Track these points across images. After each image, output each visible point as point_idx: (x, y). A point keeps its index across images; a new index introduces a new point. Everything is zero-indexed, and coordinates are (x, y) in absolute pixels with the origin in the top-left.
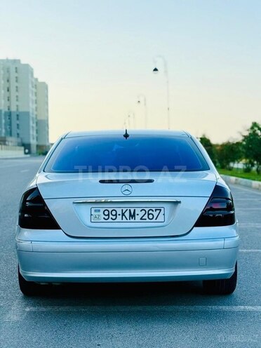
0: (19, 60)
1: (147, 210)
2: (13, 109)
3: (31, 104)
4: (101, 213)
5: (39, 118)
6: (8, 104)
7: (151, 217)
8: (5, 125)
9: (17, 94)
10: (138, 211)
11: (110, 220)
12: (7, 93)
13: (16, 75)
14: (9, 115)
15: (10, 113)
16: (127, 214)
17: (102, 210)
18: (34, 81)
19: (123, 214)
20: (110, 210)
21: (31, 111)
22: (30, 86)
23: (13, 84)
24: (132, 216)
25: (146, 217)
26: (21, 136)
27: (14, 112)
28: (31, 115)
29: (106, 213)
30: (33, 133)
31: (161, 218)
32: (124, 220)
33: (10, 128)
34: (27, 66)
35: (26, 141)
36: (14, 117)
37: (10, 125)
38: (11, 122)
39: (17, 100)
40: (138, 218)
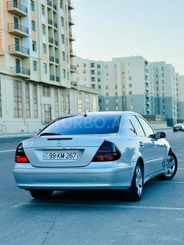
0: (165, 62)
1: (70, 153)
2: (161, 95)
3: (173, 91)
4: (48, 155)
5: (179, 101)
6: (157, 92)
7: (71, 157)
8: (155, 106)
9: (163, 85)
10: (65, 154)
11: (52, 158)
12: (157, 85)
13: (163, 72)
14: (158, 99)
15: (159, 98)
16: (60, 156)
17: (49, 153)
18: (175, 75)
19: (58, 156)
20: (53, 153)
21: (173, 96)
22: (172, 79)
23: (160, 79)
24: (63, 156)
25: (69, 157)
26: (166, 114)
27: (161, 98)
28: (173, 99)
29: (51, 155)
30: (174, 111)
31: (76, 158)
32: (59, 158)
33: (159, 109)
34: (170, 65)
35: (169, 117)
36: (161, 101)
37: (159, 107)
38: (159, 104)
39: (163, 89)
40: (65, 157)
